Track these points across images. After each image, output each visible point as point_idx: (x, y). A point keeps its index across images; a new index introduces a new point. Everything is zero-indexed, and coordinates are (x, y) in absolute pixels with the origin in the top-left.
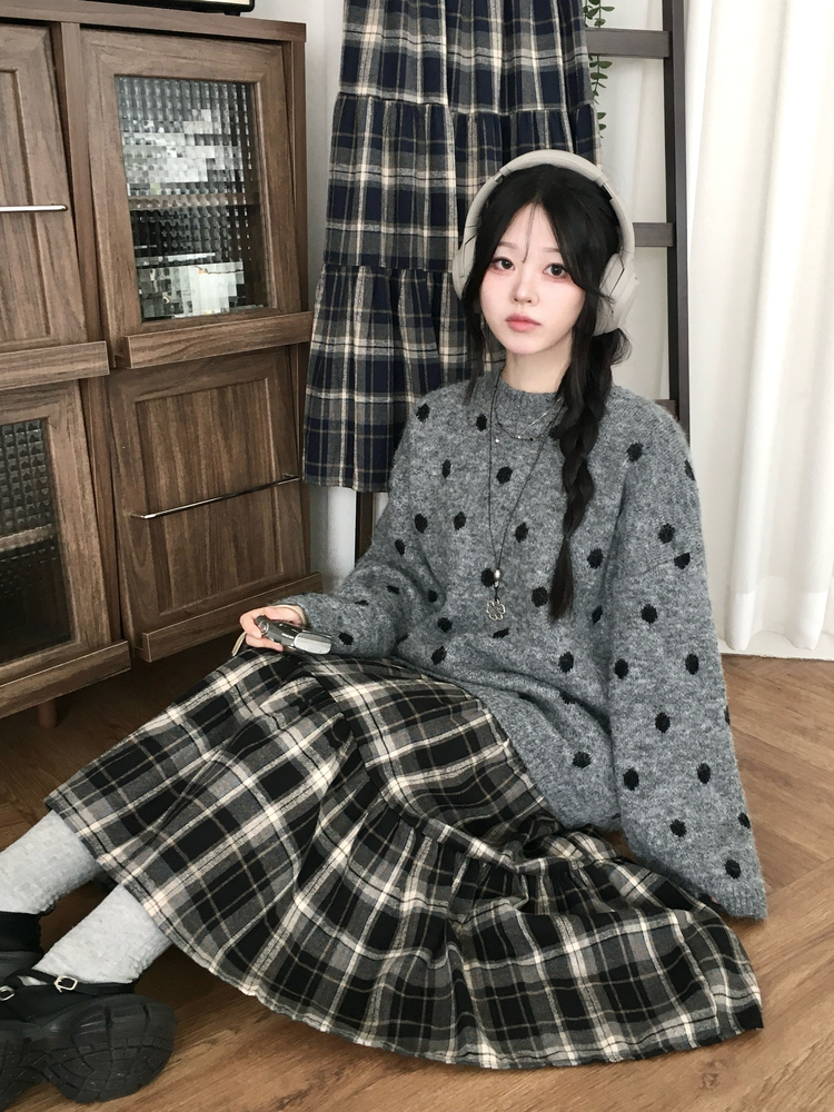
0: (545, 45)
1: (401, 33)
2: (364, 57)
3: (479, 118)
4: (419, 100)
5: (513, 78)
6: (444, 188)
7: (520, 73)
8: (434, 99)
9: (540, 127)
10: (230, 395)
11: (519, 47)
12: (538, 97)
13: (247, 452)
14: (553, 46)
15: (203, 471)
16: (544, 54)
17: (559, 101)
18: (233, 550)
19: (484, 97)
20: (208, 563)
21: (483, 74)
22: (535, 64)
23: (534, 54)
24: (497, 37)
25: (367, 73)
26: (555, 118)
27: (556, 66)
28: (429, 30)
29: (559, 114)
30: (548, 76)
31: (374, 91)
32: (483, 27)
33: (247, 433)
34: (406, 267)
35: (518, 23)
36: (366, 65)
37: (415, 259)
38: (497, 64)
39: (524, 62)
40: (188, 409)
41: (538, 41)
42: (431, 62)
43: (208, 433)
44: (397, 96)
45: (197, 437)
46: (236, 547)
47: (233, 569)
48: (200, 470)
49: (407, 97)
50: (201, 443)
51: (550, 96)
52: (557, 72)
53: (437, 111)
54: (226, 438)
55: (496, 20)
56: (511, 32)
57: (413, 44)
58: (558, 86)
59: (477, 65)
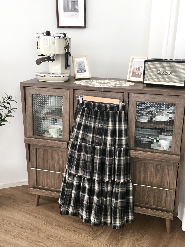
10: (159, 166)
13: (162, 180)
15: (148, 179)
18: (153, 198)
20: (146, 198)
33: (162, 176)
40: (147, 166)
43: (151, 172)
45: (148, 172)
46: (154, 197)
47: (152, 202)
48: (147, 179)
50: (149, 173)
54: (156, 174)
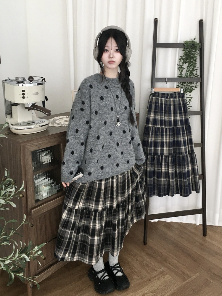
0: (181, 115)
1: (157, 116)
2: (150, 120)
3: (169, 129)
4: (159, 127)
5: (175, 121)
6: (163, 141)
7: (177, 121)
8: (162, 127)
9: (180, 130)
11: (176, 116)
12: (180, 124)
14: (182, 116)
16: (181, 117)
17: (183, 125)
19: (170, 125)
21: (170, 121)
22: (179, 119)
23: (179, 117)
24: (172, 115)
25: (151, 123)
26: (183, 128)
27: (183, 119)
28: (161, 115)
29: (183, 127)
30: (181, 121)
31: (152, 126)
32: (170, 114)
34: (156, 155)
35: (176, 113)
36: (151, 122)
37: (158, 154)
38: (172, 119)
39: (177, 119)
41: (179, 115)
42: (161, 121)
44: (156, 126)
49: (157, 126)
51: (182, 124)
52: (183, 120)
53: (162, 128)
55: (172, 112)
56: (175, 114)
57: (158, 117)
58: (183, 122)
59: (169, 120)
